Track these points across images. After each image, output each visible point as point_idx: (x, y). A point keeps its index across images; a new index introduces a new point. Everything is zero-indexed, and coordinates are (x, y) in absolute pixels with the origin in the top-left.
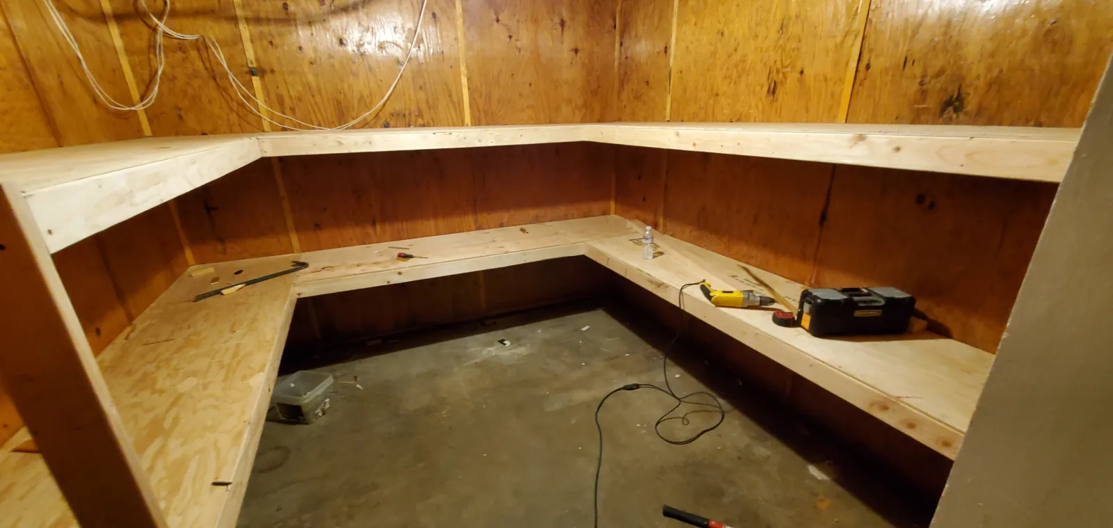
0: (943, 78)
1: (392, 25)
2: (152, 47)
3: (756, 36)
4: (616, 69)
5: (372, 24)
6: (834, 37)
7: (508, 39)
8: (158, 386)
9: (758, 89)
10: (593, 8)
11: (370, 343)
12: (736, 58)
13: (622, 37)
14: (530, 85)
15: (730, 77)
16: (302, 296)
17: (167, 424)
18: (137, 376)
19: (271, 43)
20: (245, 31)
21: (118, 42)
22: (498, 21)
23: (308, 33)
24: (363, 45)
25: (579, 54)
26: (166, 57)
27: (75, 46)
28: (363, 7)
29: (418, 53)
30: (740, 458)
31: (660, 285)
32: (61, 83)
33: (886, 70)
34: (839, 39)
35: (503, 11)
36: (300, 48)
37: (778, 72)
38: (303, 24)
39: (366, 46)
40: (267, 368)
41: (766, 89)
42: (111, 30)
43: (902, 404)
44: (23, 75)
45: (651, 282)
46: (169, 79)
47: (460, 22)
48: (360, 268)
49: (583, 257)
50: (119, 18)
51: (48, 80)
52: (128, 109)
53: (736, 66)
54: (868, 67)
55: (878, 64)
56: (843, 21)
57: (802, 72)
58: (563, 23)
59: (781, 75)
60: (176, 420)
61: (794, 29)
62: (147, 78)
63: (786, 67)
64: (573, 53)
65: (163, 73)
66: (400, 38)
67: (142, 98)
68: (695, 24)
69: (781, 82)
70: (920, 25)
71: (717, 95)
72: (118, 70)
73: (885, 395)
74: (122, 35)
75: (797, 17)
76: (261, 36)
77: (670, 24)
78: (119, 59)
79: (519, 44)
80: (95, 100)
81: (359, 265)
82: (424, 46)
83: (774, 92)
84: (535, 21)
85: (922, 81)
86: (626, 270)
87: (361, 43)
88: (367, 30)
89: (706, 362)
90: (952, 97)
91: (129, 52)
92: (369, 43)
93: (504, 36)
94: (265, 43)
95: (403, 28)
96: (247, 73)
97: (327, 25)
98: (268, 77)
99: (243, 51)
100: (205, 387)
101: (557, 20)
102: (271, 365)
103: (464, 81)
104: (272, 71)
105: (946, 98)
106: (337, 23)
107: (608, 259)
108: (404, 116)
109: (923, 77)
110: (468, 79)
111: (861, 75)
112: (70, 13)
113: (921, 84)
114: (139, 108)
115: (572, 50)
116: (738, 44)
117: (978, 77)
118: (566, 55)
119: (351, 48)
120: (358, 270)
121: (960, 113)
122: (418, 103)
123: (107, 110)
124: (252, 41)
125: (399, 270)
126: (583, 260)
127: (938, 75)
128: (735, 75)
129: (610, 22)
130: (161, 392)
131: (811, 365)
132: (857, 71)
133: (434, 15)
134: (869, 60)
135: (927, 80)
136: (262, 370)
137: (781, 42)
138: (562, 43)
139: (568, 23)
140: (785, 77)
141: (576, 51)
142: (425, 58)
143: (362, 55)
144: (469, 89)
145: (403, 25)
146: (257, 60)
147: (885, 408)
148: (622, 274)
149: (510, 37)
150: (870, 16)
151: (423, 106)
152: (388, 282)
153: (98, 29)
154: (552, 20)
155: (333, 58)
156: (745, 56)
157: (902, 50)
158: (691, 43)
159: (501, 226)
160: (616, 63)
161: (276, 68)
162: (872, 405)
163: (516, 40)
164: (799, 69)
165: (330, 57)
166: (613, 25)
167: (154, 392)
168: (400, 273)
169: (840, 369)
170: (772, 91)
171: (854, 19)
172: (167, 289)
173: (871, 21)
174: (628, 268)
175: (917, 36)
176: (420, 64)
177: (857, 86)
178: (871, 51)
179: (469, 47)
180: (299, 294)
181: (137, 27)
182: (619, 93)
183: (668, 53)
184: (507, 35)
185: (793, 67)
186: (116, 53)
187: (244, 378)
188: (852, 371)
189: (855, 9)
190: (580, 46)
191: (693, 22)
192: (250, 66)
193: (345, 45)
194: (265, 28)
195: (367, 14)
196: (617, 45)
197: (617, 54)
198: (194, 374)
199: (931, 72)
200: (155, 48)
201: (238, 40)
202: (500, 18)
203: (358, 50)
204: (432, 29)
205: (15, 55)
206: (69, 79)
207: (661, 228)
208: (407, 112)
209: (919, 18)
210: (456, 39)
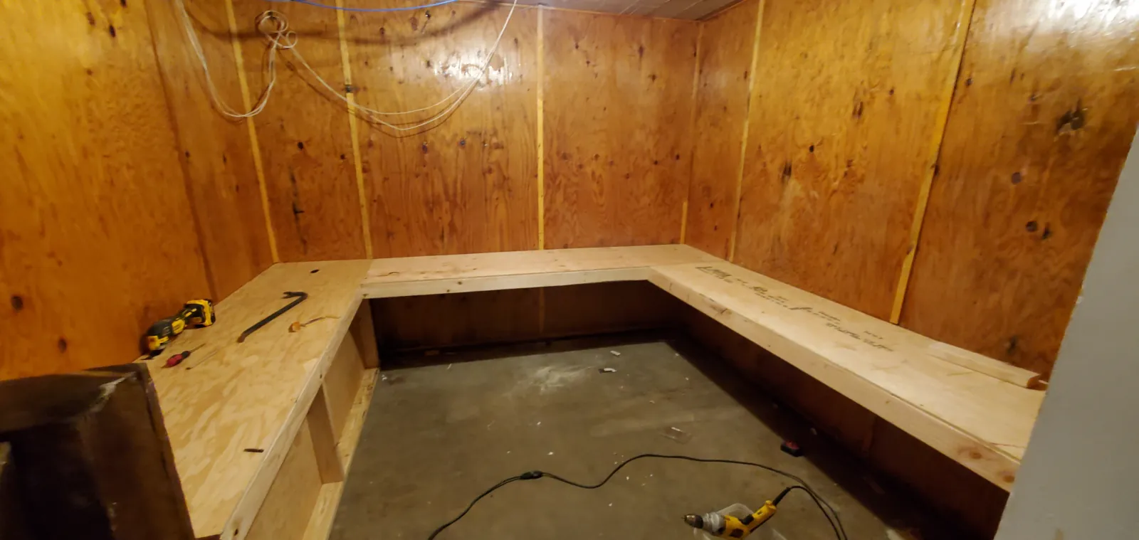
0: (1057, 93)
1: (477, 49)
2: (265, 65)
3: (842, 57)
4: (693, 96)
5: (458, 48)
6: (930, 53)
7: (586, 65)
8: (226, 359)
9: (842, 111)
10: (673, 36)
11: (428, 353)
12: (820, 80)
13: (702, 64)
14: (605, 109)
15: (813, 99)
16: (367, 297)
17: (226, 392)
18: (210, 348)
19: (366, 63)
20: (346, 51)
21: (239, 60)
22: (577, 47)
23: (400, 55)
24: (447, 68)
25: (656, 81)
26: (277, 74)
27: (202, 57)
28: (451, 33)
29: (498, 76)
30: (803, 510)
31: (723, 311)
32: (187, 88)
33: (989, 87)
34: (935, 55)
35: (584, 38)
36: (391, 69)
37: (865, 92)
38: (396, 45)
39: (451, 68)
40: (322, 355)
41: (851, 110)
42: (234, 46)
43: (999, 453)
44: (157, 79)
45: (714, 308)
46: (278, 93)
47: (540, 47)
48: (424, 275)
49: (646, 282)
50: (242, 36)
51: (176, 85)
52: (240, 116)
53: (819, 88)
54: (969, 83)
55: (980, 80)
56: (940, 35)
57: (892, 92)
58: (641, 50)
59: (868, 96)
60: (233, 391)
61: (883, 48)
62: (260, 92)
63: (874, 87)
64: (650, 80)
65: (273, 88)
66: (482, 62)
67: (253, 109)
68: (778, 48)
69: (869, 103)
70: (1030, 35)
71: (798, 118)
72: (236, 84)
73: (976, 440)
74: (244, 54)
75: (888, 34)
76: (359, 57)
77: (751, 47)
78: (238, 74)
79: (596, 69)
80: (213, 106)
81: (423, 273)
82: (505, 70)
83: (860, 113)
84: (614, 47)
85: (1033, 96)
86: (688, 296)
87: (447, 65)
88: (453, 54)
89: (776, 406)
90: (1069, 112)
91: (248, 68)
92: (454, 66)
93: (582, 62)
94: (362, 63)
95: (486, 52)
96: (342, 90)
97: (418, 49)
98: (360, 94)
99: (342, 70)
100: (265, 365)
101: (636, 47)
102: (326, 354)
103: (540, 103)
104: (365, 89)
105: (1062, 113)
106: (426, 46)
107: (671, 284)
108: (480, 134)
109: (1035, 90)
110: (544, 102)
111: (960, 93)
112: (202, 30)
113: (1032, 98)
114: (249, 115)
115: (649, 76)
116: (823, 66)
117: (1102, 89)
118: (643, 80)
119: (436, 70)
120: (421, 277)
121: (1079, 129)
122: (494, 123)
123: (222, 116)
124: (350, 61)
125: (459, 280)
126: (645, 284)
127: (1051, 89)
128: (817, 98)
129: (691, 50)
130: (228, 364)
131: (887, 402)
132: (955, 87)
133: (516, 41)
134: (970, 75)
135: (1038, 95)
136: (316, 356)
137: (870, 61)
138: (640, 69)
139: (646, 51)
140: (873, 97)
141: (654, 77)
142: (505, 81)
143: (446, 76)
144: (544, 111)
145: (486, 50)
146: (353, 79)
147: (976, 456)
148: (684, 299)
149: (588, 63)
150: (971, 29)
151: (499, 127)
152: (448, 291)
153: (224, 46)
154: (631, 47)
155: (420, 78)
156: (830, 77)
157: (1009, 63)
158: (773, 67)
159: (566, 247)
160: (695, 90)
161: (368, 86)
162: (961, 451)
163: (594, 66)
164: (889, 88)
165: (419, 77)
166: (693, 53)
167: (221, 363)
168: (460, 283)
169: (922, 407)
170: (858, 113)
171: (952, 34)
172: (250, 280)
173: (972, 34)
174: (689, 293)
175: (1027, 47)
176: (499, 87)
177: (955, 102)
178: (972, 65)
179: (547, 73)
180: (365, 295)
181: (256, 45)
182: (696, 121)
183: (748, 77)
184: (586, 60)
185: (883, 86)
186: (237, 69)
187: (300, 361)
188: (937, 410)
189: (954, 22)
190: (657, 73)
191: (775, 46)
192: (346, 83)
193: (432, 68)
194: (363, 49)
195: (455, 39)
196: (696, 74)
197: (695, 81)
198: (257, 352)
199: (1043, 85)
200: (268, 65)
201: (339, 61)
202: (580, 44)
203: (444, 72)
204: (513, 54)
205: (153, 61)
206: (194, 86)
207: (731, 258)
208: (483, 132)
209: (1029, 29)
210: (535, 63)
